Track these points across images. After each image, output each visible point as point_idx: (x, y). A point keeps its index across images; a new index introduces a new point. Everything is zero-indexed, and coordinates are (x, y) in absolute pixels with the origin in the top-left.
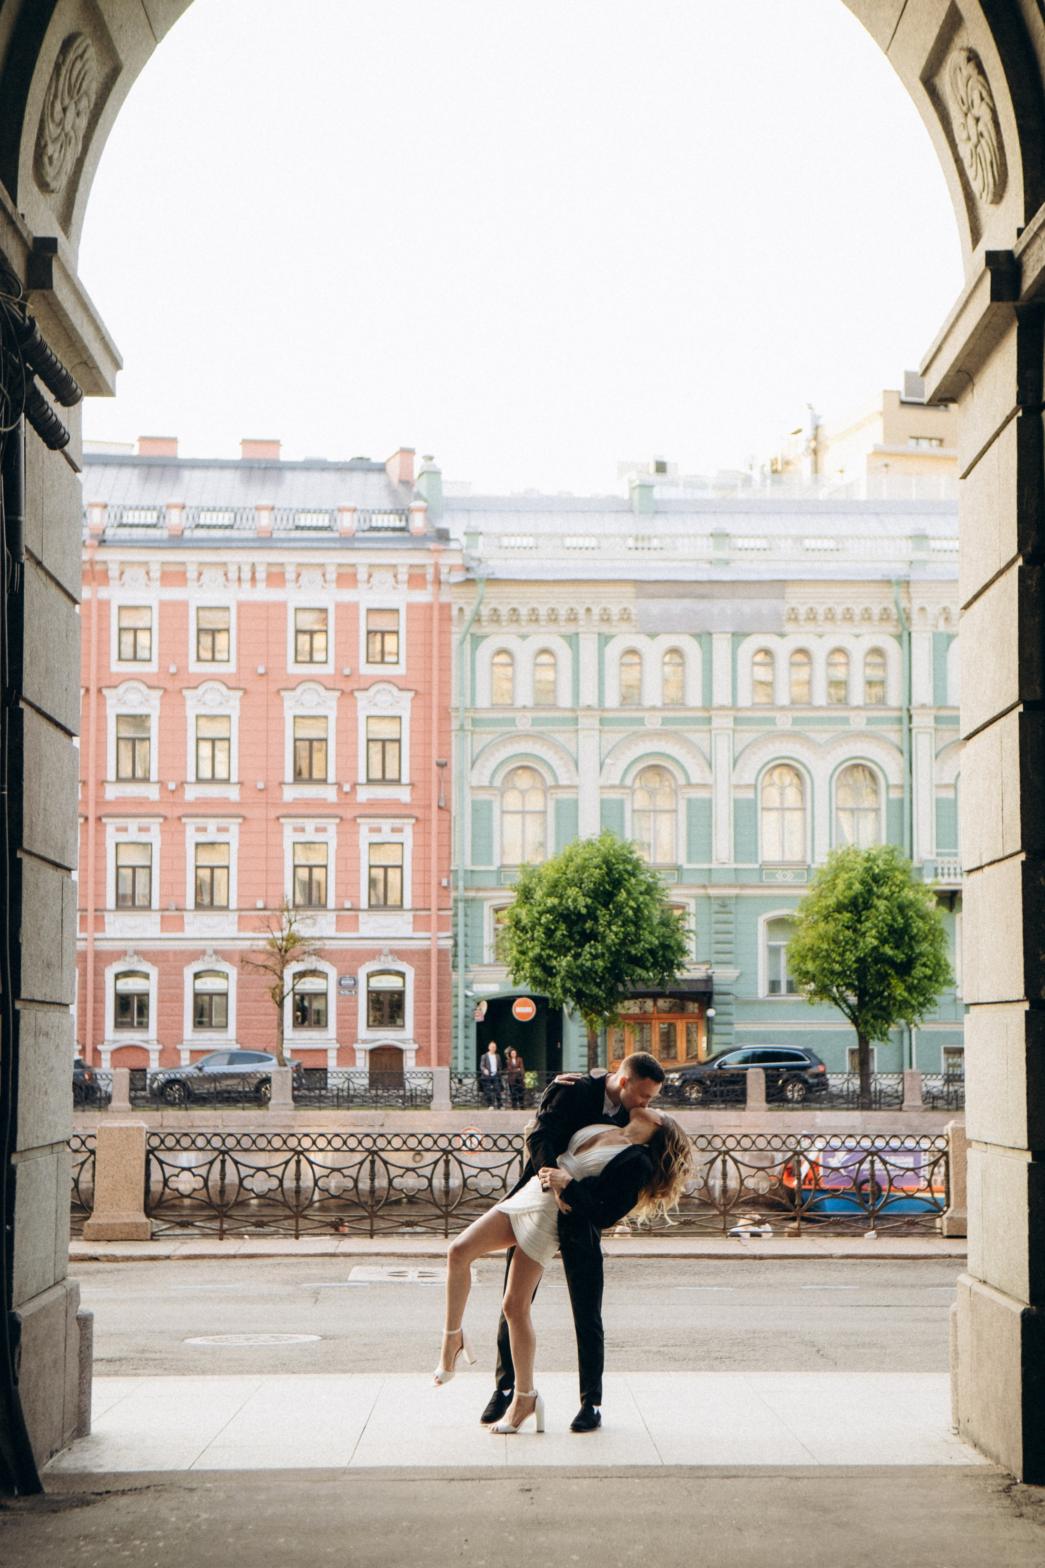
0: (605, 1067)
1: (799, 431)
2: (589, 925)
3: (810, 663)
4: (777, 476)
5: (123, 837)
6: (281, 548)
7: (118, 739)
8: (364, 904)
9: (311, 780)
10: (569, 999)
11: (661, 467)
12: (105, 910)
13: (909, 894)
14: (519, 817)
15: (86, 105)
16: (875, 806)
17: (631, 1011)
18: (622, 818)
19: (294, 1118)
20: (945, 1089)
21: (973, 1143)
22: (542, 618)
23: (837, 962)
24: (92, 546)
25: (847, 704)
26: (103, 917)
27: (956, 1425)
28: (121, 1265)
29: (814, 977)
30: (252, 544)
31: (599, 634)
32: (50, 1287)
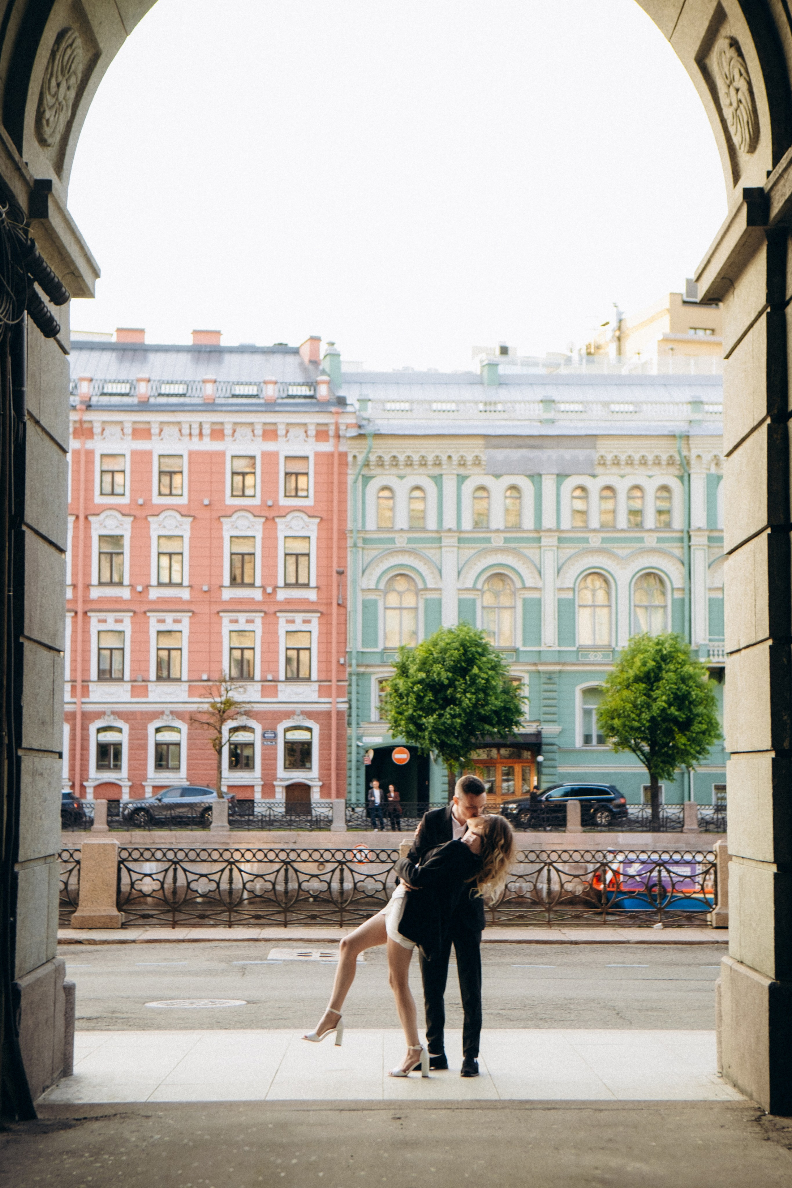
1: (607, 323)
2: (449, 692)
3: (615, 497)
4: (590, 356)
5: (103, 627)
6: (221, 411)
7: (100, 553)
8: (282, 677)
9: (243, 585)
10: (434, 748)
11: (504, 351)
12: (90, 681)
13: (688, 669)
14: (398, 612)
15: (74, 81)
16: (663, 604)
17: (481, 758)
18: (474, 613)
19: (229, 837)
20: (715, 816)
21: (734, 858)
22: (415, 463)
23: (635, 721)
24: (81, 410)
25: (642, 527)
26: (88, 686)
27: (720, 1070)
28: (99, 947)
29: (618, 731)
30: (200, 408)
31: (458, 475)
32: (43, 964)
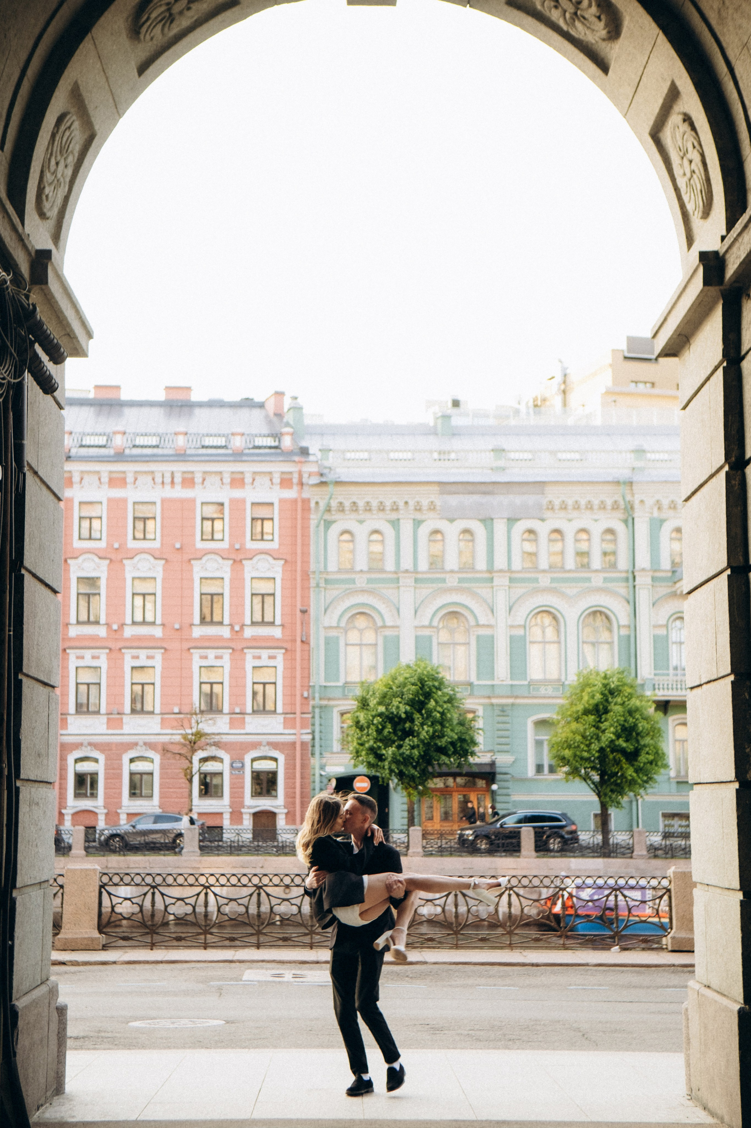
0: (420, 826)
1: (553, 378)
2: (407, 725)
3: (563, 539)
4: (537, 409)
5: (81, 663)
6: (193, 461)
7: (78, 594)
8: (249, 709)
9: (212, 623)
10: (393, 777)
11: (456, 404)
12: (69, 714)
13: (635, 702)
14: (358, 648)
15: (71, 160)
16: (609, 640)
17: (438, 786)
18: (431, 649)
19: (200, 862)
20: (663, 843)
21: (698, 885)
22: (373, 508)
23: (585, 751)
25: (589, 568)
26: (66, 719)
27: (689, 1093)
28: (81, 968)
29: (569, 761)
30: (172, 458)
31: (414, 520)
32: (38, 986)
